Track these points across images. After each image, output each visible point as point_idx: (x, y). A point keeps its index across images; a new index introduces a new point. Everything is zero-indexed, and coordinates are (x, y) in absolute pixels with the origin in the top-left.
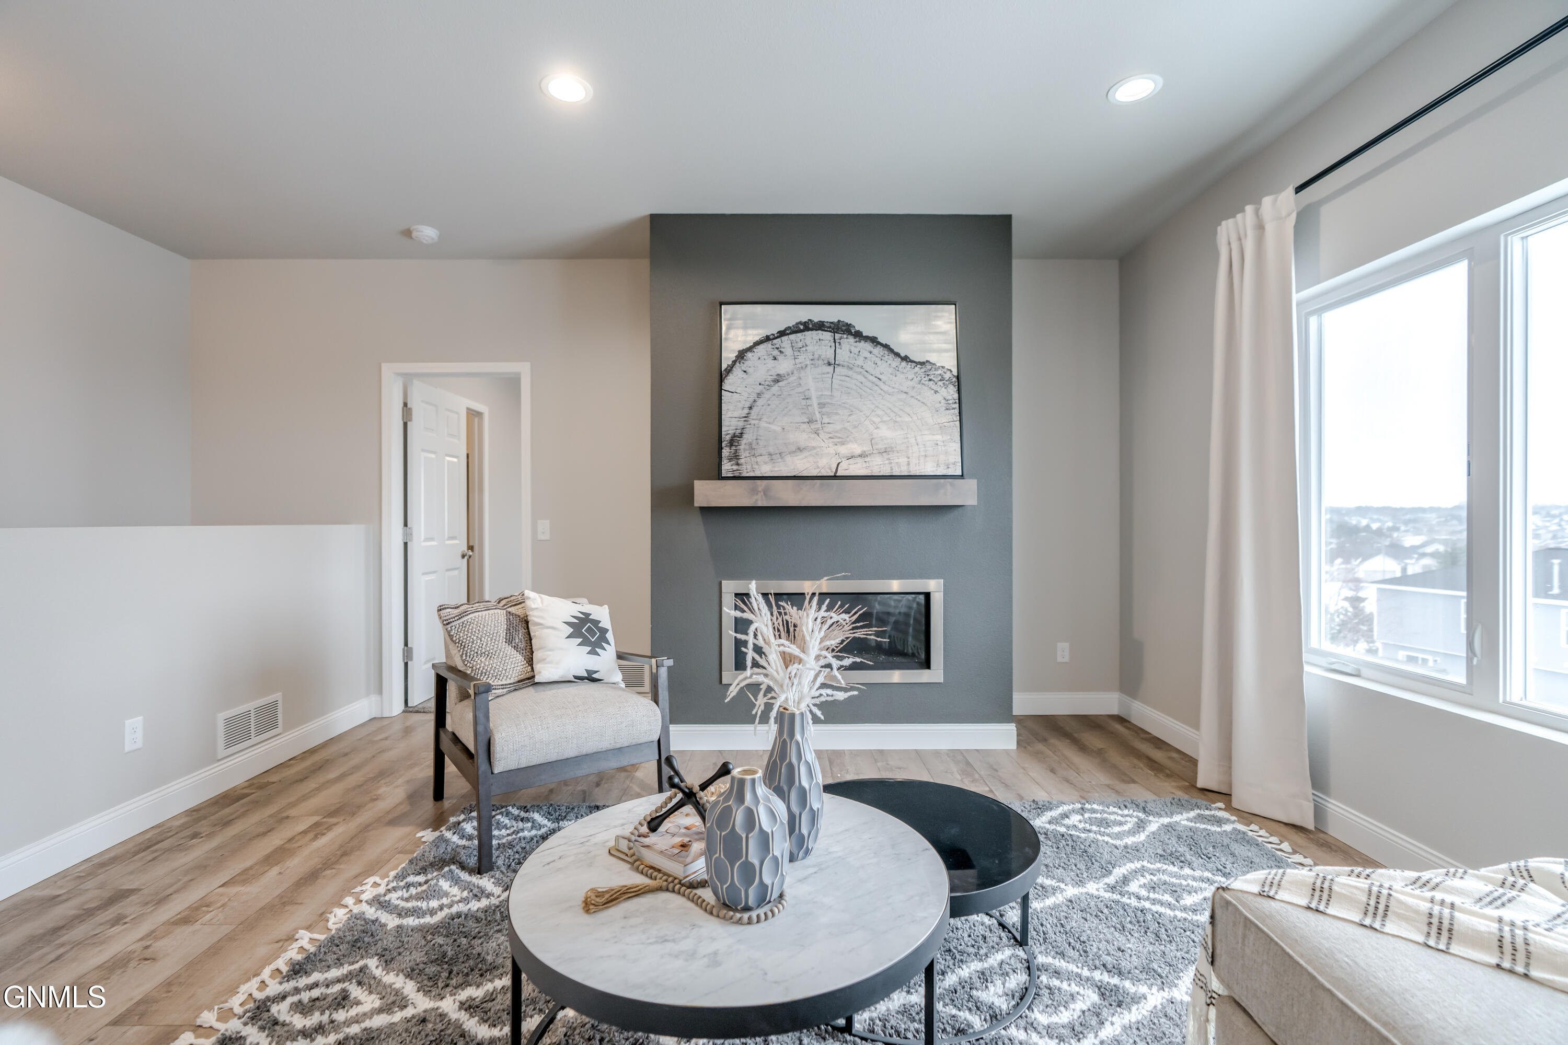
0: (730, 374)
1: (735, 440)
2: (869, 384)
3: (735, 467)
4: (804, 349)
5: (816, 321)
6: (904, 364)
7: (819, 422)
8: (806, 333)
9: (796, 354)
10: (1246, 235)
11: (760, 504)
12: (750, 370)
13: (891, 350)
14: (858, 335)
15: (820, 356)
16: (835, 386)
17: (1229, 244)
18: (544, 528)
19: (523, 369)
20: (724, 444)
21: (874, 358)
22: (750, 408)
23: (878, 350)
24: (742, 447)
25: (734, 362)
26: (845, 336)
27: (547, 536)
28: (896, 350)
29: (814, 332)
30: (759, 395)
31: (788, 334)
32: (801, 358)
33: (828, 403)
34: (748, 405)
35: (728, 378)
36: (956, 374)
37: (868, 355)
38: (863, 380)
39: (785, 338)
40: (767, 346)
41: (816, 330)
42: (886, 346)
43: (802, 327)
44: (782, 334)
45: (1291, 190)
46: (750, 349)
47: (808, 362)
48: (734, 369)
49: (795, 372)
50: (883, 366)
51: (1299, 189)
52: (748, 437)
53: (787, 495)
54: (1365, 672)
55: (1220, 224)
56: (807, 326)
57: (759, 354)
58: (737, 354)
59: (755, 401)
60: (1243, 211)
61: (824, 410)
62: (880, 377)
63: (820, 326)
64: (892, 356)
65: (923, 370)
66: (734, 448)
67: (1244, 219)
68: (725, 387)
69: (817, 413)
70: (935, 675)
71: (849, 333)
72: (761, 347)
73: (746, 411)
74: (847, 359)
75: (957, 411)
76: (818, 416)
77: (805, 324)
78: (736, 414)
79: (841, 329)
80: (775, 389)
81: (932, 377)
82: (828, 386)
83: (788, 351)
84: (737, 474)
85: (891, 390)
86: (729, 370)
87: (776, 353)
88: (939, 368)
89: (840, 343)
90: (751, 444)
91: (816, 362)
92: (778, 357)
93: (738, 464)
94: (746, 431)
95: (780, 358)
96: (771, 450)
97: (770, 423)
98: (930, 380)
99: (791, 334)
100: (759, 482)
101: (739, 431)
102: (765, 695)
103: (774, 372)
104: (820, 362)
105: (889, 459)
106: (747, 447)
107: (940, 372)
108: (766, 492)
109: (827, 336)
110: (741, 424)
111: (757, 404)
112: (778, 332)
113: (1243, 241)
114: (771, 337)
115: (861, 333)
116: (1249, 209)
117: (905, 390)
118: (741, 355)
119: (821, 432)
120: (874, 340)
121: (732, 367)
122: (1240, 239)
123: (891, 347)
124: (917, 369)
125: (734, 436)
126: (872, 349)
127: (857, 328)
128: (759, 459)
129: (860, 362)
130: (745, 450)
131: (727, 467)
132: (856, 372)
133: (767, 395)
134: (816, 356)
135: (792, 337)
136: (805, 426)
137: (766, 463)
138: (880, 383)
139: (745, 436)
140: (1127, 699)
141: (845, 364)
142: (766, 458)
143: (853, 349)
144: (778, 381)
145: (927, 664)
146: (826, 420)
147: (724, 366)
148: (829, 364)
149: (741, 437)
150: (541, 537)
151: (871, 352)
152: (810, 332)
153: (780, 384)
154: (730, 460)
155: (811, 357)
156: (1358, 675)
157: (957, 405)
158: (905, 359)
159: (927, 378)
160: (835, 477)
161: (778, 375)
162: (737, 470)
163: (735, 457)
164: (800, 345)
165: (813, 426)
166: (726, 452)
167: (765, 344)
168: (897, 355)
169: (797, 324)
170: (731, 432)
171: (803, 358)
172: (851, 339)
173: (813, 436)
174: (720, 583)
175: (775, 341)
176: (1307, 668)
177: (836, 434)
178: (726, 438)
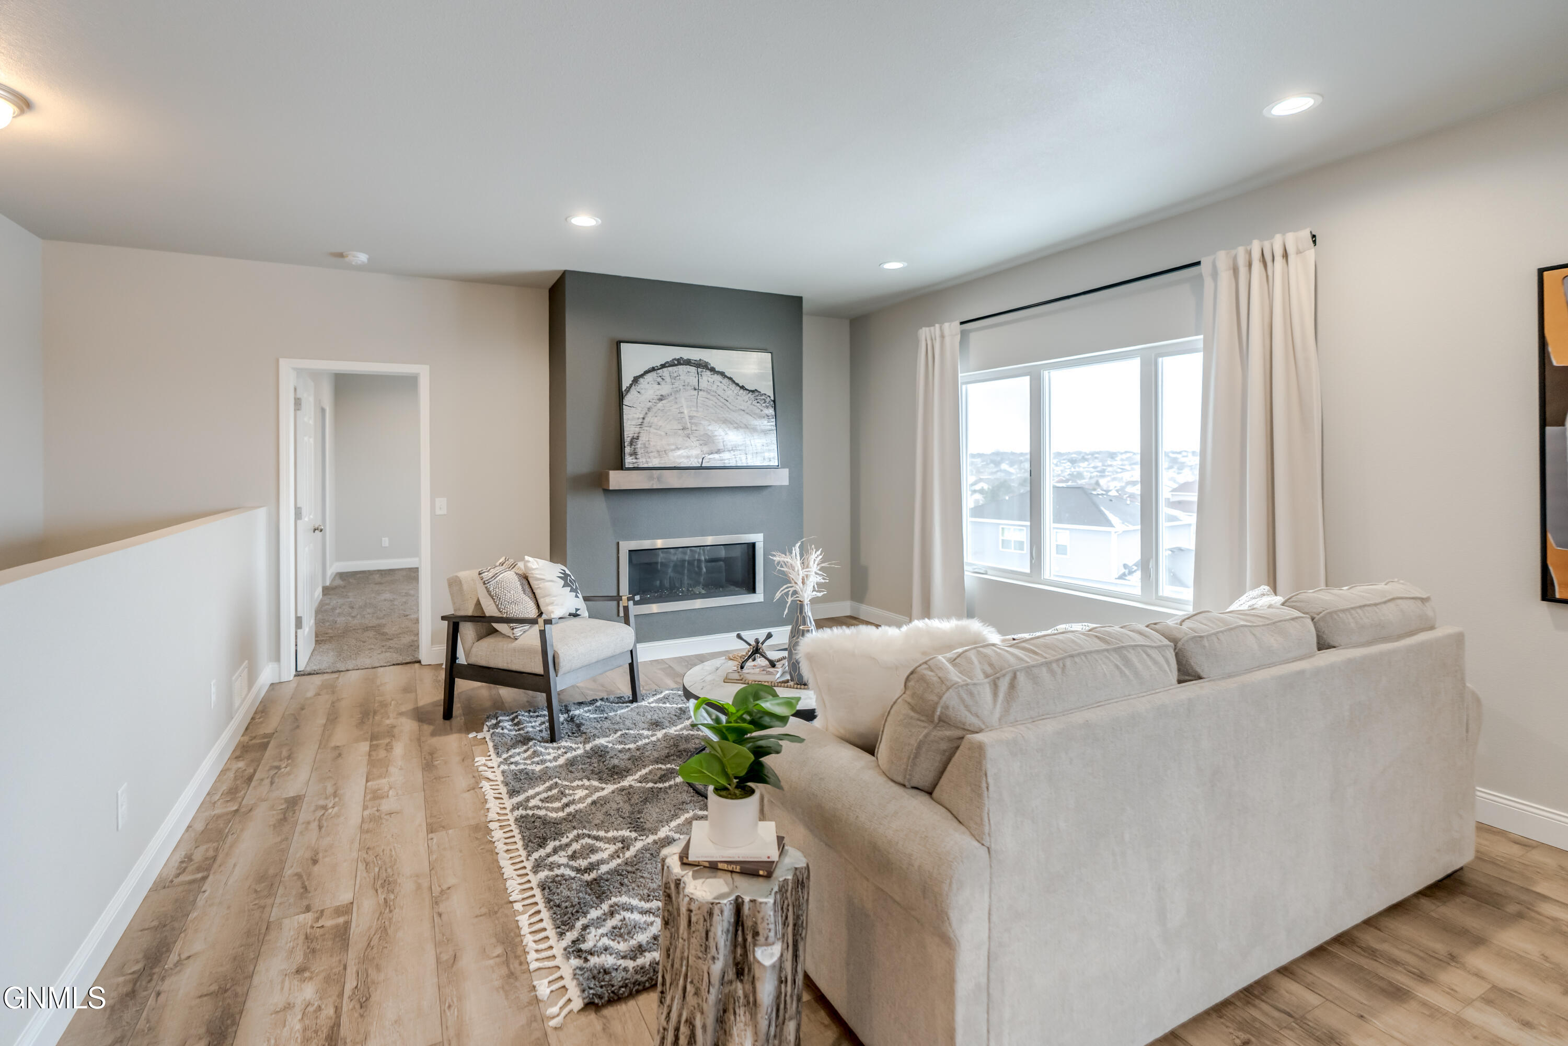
0: (629, 394)
1: (634, 440)
2: (720, 404)
3: (634, 461)
4: (678, 378)
5: (685, 358)
6: (742, 391)
7: (690, 429)
8: (680, 367)
9: (673, 381)
10: (935, 339)
11: (655, 487)
12: (642, 391)
13: (734, 382)
14: (712, 370)
15: (689, 383)
16: (699, 405)
17: (926, 340)
18: (442, 506)
19: (423, 372)
20: (626, 444)
21: (723, 387)
22: (644, 418)
23: (726, 381)
24: (639, 446)
25: (631, 385)
26: (704, 370)
27: (444, 512)
28: (736, 382)
29: (684, 366)
30: (649, 409)
31: (667, 367)
32: (676, 384)
33: (695, 416)
34: (642, 416)
35: (627, 396)
36: (773, 399)
37: (719, 384)
38: (717, 401)
39: (665, 369)
40: (653, 374)
41: (686, 365)
42: (730, 379)
43: (676, 362)
44: (663, 366)
45: (958, 323)
46: (642, 376)
47: (681, 387)
48: (631, 390)
49: (673, 394)
50: (729, 392)
51: (962, 323)
52: (643, 438)
53: (673, 480)
54: (989, 572)
55: (921, 328)
56: (679, 362)
57: (648, 380)
58: (633, 379)
59: (646, 413)
60: (934, 326)
61: (693, 421)
62: (727, 399)
63: (688, 362)
64: (734, 385)
65: (753, 396)
66: (633, 447)
67: (935, 329)
68: (626, 402)
69: (688, 424)
70: (758, 597)
71: (707, 369)
72: (650, 374)
73: (641, 420)
74: (706, 386)
75: (774, 424)
76: (689, 425)
77: (678, 360)
78: (634, 423)
79: (702, 365)
80: (660, 404)
81: (759, 401)
82: (695, 404)
83: (668, 379)
84: (636, 465)
85: (734, 408)
86: (629, 389)
87: (659, 379)
88: (763, 394)
89: (701, 375)
90: (644, 444)
91: (686, 387)
92: (661, 383)
93: (636, 458)
94: (641, 435)
95: (663, 383)
96: (659, 448)
97: (657, 429)
98: (758, 402)
99: (669, 366)
100: (654, 471)
101: (636, 435)
102: (792, 597)
103: (659, 393)
104: (689, 388)
105: (734, 455)
106: (642, 446)
107: (763, 397)
108: (659, 479)
109: (693, 369)
110: (637, 430)
111: (648, 415)
112: (661, 365)
113: (934, 341)
114: (656, 368)
115: (714, 369)
116: (937, 326)
117: (743, 408)
118: (636, 380)
119: (691, 436)
120: (722, 374)
121: (630, 389)
122: (932, 339)
123: (734, 379)
124: (750, 395)
125: (633, 438)
126: (721, 380)
127: (712, 365)
128: (651, 455)
129: (714, 388)
130: (641, 448)
131: (629, 461)
132: (711, 395)
133: (654, 409)
134: (686, 383)
135: (670, 369)
136: (680, 432)
137: (655, 457)
138: (727, 403)
139: (640, 438)
140: (856, 604)
141: (705, 389)
142: (655, 454)
143: (710, 379)
144: (662, 400)
145: (753, 590)
146: (694, 428)
147: (624, 388)
148: (695, 389)
149: (638, 439)
150: (438, 512)
151: (721, 382)
152: (682, 366)
153: (663, 402)
154: (631, 455)
155: (683, 384)
156: (986, 574)
157: (774, 420)
158: (742, 387)
159: (756, 401)
160: (701, 468)
161: (661, 395)
162: (636, 463)
163: (634, 454)
164: (675, 375)
165: (686, 432)
166: (628, 450)
167: (652, 373)
168: (737, 385)
169: (673, 360)
170: (631, 435)
171: (678, 384)
172: (708, 373)
173: (686, 439)
174: (618, 543)
175: (659, 371)
176: (966, 573)
177: (701, 438)
178: (627, 440)
